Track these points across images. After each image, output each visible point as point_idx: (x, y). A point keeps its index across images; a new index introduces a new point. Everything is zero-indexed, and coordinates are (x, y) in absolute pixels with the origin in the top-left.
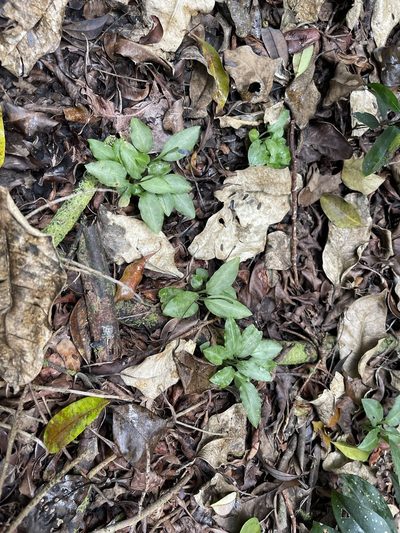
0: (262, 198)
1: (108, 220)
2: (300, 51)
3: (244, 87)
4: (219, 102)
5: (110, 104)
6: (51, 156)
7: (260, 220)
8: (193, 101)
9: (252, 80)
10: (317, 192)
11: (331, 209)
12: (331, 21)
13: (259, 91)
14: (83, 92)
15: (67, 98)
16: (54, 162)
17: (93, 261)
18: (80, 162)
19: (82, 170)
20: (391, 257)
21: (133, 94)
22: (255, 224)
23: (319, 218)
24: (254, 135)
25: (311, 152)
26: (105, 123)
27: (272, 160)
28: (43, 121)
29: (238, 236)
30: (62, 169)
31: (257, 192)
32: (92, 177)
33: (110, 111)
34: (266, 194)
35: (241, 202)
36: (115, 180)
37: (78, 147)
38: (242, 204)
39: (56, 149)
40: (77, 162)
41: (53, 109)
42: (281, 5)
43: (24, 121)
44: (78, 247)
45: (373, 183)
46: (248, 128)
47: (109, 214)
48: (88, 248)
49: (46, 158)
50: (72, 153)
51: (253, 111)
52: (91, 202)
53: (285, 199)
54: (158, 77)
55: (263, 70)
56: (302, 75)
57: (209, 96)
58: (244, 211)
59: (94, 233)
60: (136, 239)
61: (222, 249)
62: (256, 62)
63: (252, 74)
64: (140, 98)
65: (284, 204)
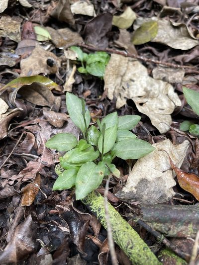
0: (127, 78)
1: (131, 192)
2: (36, 35)
3: (48, 68)
4: (53, 87)
5: (30, 164)
6: (59, 230)
7: (143, 82)
8: (47, 105)
9: (45, 62)
10: (129, 45)
11: (142, 39)
12: (24, 17)
13: (53, 61)
14: (12, 183)
15: (14, 199)
16: (65, 229)
17: (180, 221)
18: (72, 204)
19: (79, 204)
20: (181, 10)
21: (28, 144)
22: (145, 85)
23: (146, 48)
24: (82, 70)
25: (102, 42)
26: (44, 172)
27: (103, 61)
28: (24, 230)
29: (152, 98)
30: (73, 223)
31: (122, 80)
32: (89, 196)
33: (35, 165)
34: (124, 74)
35: (126, 92)
36: (97, 174)
37: (58, 202)
38: (129, 92)
39: (54, 224)
40: (71, 207)
41: (18, 216)
42: (4, 38)
43: (19, 249)
44: (162, 233)
45: (129, 14)
46: (77, 73)
47: (126, 190)
48: (164, 222)
49: (60, 236)
50: (62, 209)
51: (65, 69)
52: (112, 203)
53: (131, 64)
54: (22, 124)
55: (40, 55)
56: (52, 36)
57: (47, 92)
58: (133, 91)
59: (150, 211)
60: (155, 171)
61: (163, 110)
62: (33, 58)
63: (40, 62)
64: (33, 140)
65: (134, 65)
